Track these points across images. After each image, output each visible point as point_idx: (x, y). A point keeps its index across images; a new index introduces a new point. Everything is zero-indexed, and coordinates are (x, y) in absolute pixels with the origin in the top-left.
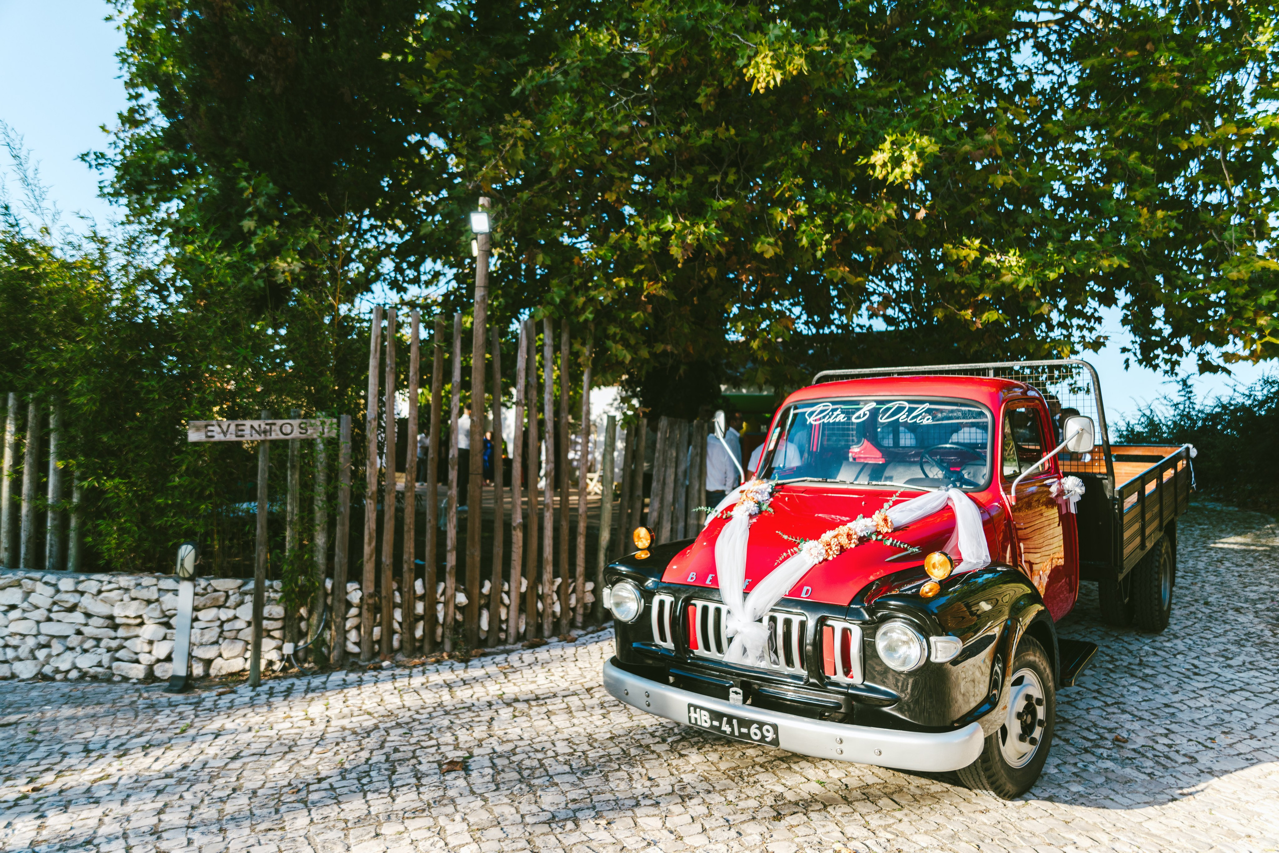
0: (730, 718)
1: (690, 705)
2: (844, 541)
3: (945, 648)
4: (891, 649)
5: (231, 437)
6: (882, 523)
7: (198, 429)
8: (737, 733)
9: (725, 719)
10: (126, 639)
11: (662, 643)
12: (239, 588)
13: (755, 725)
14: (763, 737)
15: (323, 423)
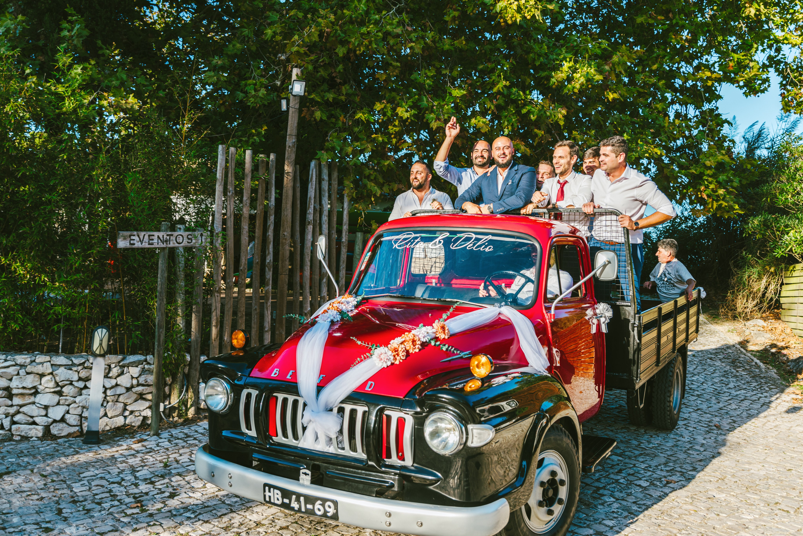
0: (298, 496)
1: (265, 485)
2: (409, 346)
3: (480, 434)
4: (435, 434)
5: (146, 245)
6: (440, 330)
7: (125, 239)
8: (303, 509)
9: (294, 497)
10: (21, 406)
11: (247, 431)
12: (119, 362)
13: (319, 502)
14: (326, 512)
15: (202, 235)
